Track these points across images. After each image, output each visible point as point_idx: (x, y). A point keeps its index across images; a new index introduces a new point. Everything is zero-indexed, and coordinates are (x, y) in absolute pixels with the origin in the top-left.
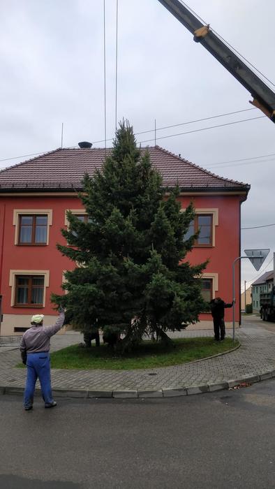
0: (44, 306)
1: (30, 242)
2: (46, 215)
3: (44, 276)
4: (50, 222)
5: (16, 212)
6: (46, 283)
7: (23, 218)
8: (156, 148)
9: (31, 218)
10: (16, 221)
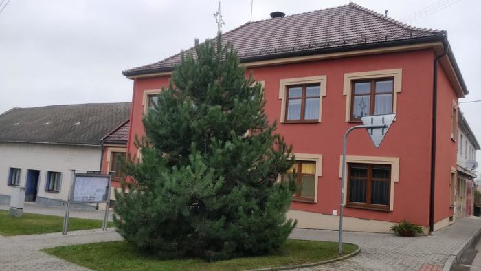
8: (352, 6)
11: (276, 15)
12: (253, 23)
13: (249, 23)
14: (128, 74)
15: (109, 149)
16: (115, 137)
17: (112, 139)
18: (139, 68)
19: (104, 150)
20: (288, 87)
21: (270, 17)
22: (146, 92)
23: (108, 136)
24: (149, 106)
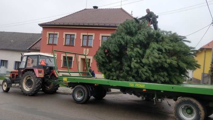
0: (72, 68)
1: (69, 44)
3: (72, 57)
4: (75, 37)
5: (65, 33)
6: (73, 60)
7: (67, 35)
8: (121, 9)
9: (70, 36)
10: (64, 37)
11: (95, 7)
12: (87, 9)
13: (85, 9)
14: (41, 25)
16: (33, 48)
17: (32, 49)
18: (44, 23)
20: (102, 36)
21: (93, 8)
22: (48, 33)
23: (31, 48)
24: (49, 38)
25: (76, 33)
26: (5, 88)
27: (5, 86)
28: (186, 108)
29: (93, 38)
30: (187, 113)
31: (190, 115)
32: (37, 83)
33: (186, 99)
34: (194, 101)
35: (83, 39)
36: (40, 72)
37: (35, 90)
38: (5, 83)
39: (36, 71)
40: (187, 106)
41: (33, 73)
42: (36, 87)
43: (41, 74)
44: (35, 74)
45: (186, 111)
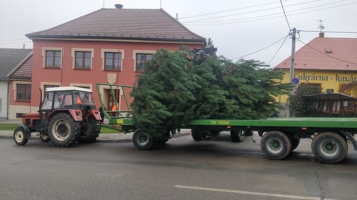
1: (82, 67)
2: (91, 52)
3: (89, 87)
4: (92, 56)
5: (73, 50)
7: (77, 53)
8: (161, 10)
9: (82, 53)
10: (73, 55)
11: (119, 6)
12: (105, 9)
13: (102, 9)
14: (29, 36)
15: (14, 82)
16: (17, 74)
18: (35, 33)
19: (9, 82)
20: (137, 54)
21: (115, 7)
22: (44, 49)
23: (13, 74)
24: (46, 57)
25: (93, 50)
26: (19, 140)
27: (20, 136)
28: (273, 142)
29: (123, 57)
30: (274, 147)
31: (277, 149)
32: (76, 129)
33: (273, 132)
34: (281, 134)
35: (105, 58)
36: (77, 114)
37: (74, 139)
38: (21, 133)
39: (73, 112)
40: (274, 140)
41: (69, 116)
42: (76, 134)
43: (78, 117)
44: (72, 116)
45: (273, 145)
